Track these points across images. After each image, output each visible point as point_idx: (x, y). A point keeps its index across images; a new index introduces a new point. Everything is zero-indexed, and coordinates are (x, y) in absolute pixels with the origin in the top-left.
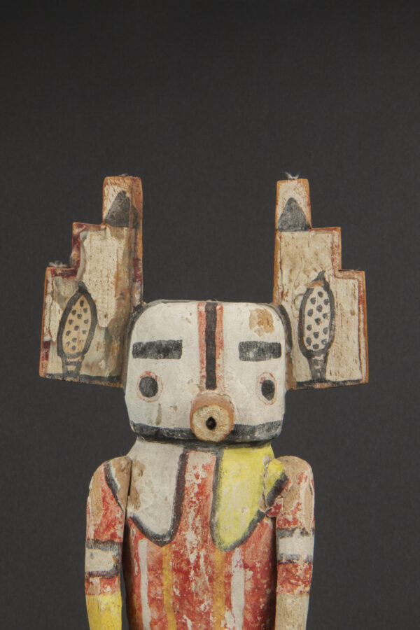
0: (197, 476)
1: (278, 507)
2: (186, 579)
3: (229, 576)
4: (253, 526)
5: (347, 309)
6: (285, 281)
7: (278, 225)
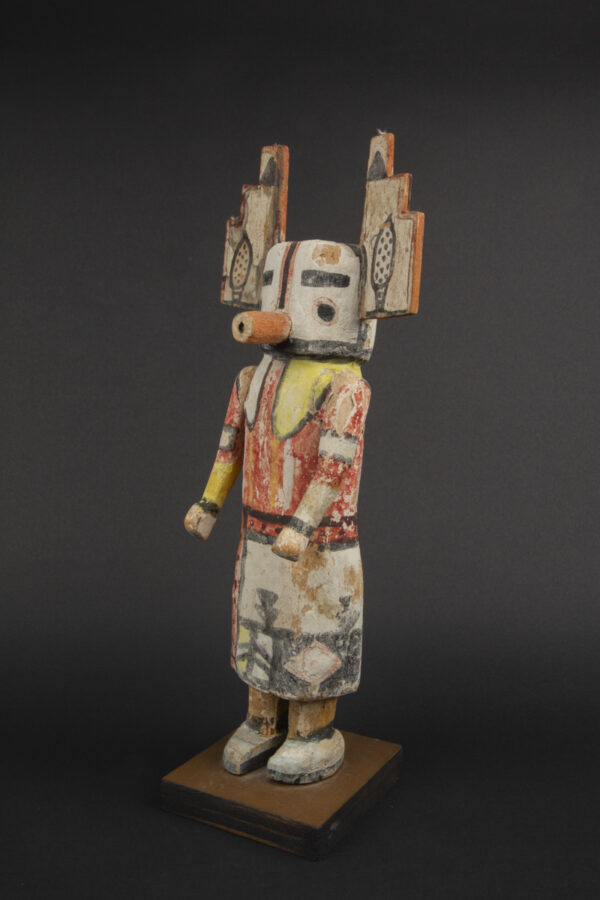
3: (282, 461)
4: (302, 424)
6: (368, 224)
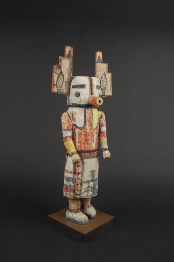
0: (88, 114)
1: (101, 121)
2: (87, 137)
5: (109, 81)
7: (97, 62)
